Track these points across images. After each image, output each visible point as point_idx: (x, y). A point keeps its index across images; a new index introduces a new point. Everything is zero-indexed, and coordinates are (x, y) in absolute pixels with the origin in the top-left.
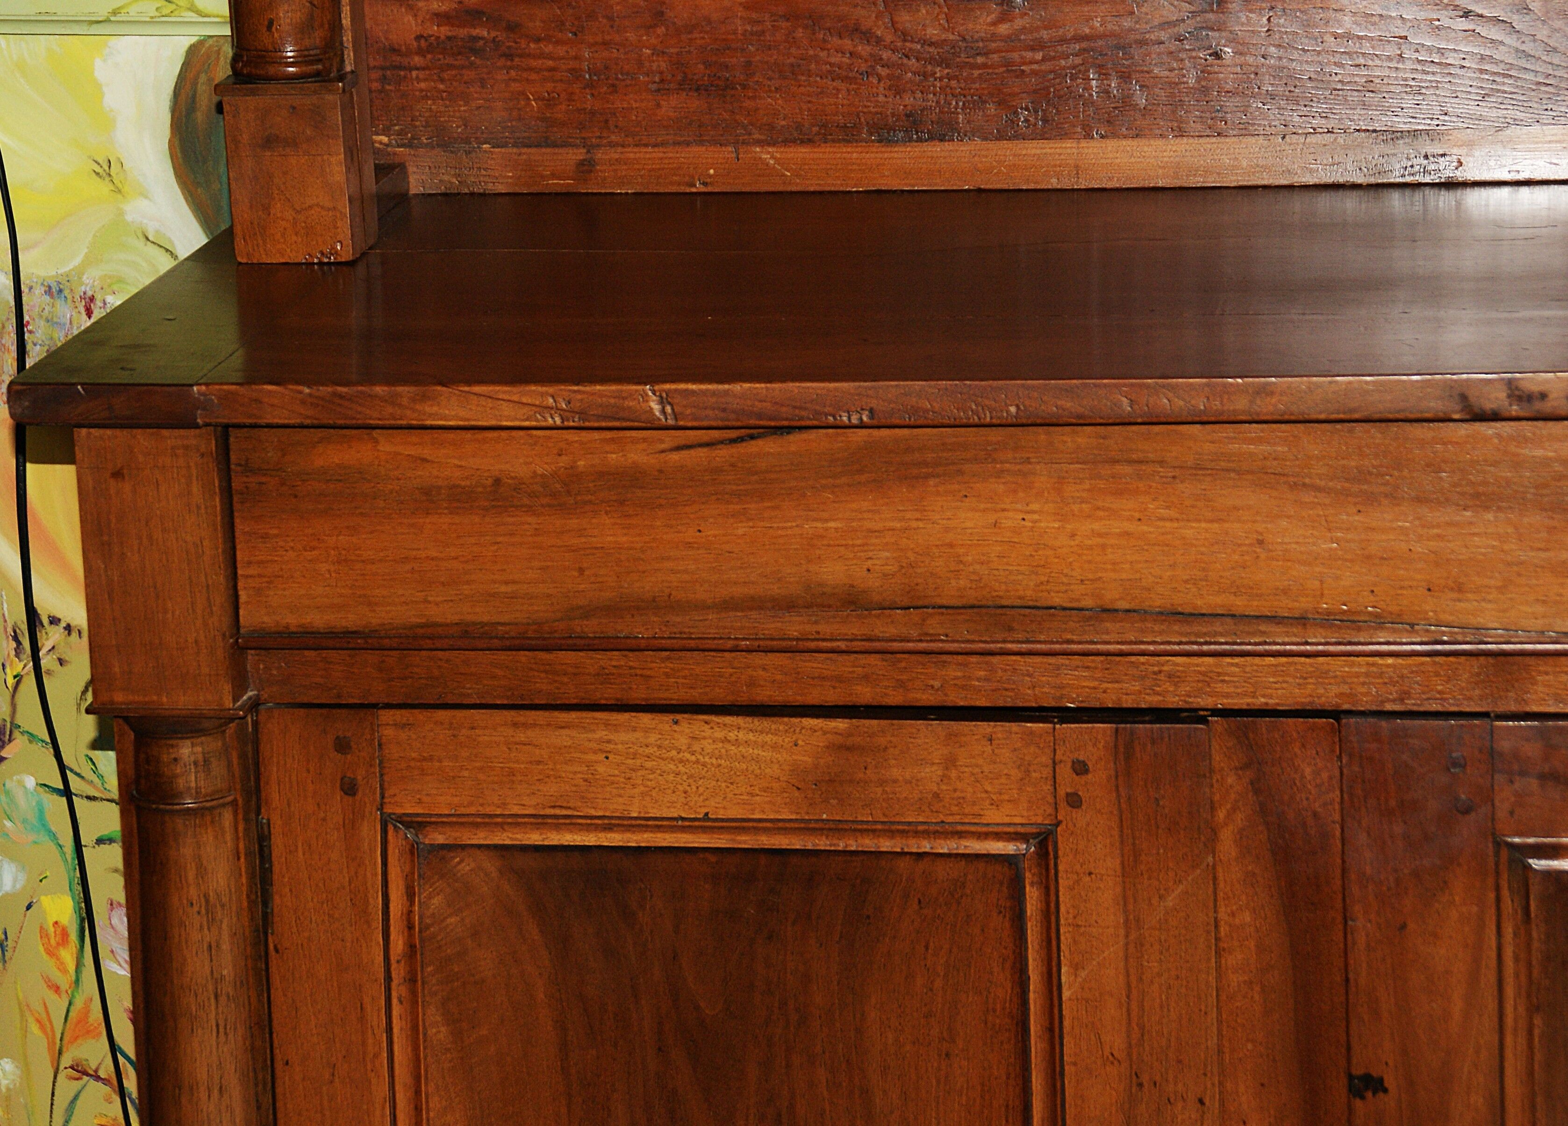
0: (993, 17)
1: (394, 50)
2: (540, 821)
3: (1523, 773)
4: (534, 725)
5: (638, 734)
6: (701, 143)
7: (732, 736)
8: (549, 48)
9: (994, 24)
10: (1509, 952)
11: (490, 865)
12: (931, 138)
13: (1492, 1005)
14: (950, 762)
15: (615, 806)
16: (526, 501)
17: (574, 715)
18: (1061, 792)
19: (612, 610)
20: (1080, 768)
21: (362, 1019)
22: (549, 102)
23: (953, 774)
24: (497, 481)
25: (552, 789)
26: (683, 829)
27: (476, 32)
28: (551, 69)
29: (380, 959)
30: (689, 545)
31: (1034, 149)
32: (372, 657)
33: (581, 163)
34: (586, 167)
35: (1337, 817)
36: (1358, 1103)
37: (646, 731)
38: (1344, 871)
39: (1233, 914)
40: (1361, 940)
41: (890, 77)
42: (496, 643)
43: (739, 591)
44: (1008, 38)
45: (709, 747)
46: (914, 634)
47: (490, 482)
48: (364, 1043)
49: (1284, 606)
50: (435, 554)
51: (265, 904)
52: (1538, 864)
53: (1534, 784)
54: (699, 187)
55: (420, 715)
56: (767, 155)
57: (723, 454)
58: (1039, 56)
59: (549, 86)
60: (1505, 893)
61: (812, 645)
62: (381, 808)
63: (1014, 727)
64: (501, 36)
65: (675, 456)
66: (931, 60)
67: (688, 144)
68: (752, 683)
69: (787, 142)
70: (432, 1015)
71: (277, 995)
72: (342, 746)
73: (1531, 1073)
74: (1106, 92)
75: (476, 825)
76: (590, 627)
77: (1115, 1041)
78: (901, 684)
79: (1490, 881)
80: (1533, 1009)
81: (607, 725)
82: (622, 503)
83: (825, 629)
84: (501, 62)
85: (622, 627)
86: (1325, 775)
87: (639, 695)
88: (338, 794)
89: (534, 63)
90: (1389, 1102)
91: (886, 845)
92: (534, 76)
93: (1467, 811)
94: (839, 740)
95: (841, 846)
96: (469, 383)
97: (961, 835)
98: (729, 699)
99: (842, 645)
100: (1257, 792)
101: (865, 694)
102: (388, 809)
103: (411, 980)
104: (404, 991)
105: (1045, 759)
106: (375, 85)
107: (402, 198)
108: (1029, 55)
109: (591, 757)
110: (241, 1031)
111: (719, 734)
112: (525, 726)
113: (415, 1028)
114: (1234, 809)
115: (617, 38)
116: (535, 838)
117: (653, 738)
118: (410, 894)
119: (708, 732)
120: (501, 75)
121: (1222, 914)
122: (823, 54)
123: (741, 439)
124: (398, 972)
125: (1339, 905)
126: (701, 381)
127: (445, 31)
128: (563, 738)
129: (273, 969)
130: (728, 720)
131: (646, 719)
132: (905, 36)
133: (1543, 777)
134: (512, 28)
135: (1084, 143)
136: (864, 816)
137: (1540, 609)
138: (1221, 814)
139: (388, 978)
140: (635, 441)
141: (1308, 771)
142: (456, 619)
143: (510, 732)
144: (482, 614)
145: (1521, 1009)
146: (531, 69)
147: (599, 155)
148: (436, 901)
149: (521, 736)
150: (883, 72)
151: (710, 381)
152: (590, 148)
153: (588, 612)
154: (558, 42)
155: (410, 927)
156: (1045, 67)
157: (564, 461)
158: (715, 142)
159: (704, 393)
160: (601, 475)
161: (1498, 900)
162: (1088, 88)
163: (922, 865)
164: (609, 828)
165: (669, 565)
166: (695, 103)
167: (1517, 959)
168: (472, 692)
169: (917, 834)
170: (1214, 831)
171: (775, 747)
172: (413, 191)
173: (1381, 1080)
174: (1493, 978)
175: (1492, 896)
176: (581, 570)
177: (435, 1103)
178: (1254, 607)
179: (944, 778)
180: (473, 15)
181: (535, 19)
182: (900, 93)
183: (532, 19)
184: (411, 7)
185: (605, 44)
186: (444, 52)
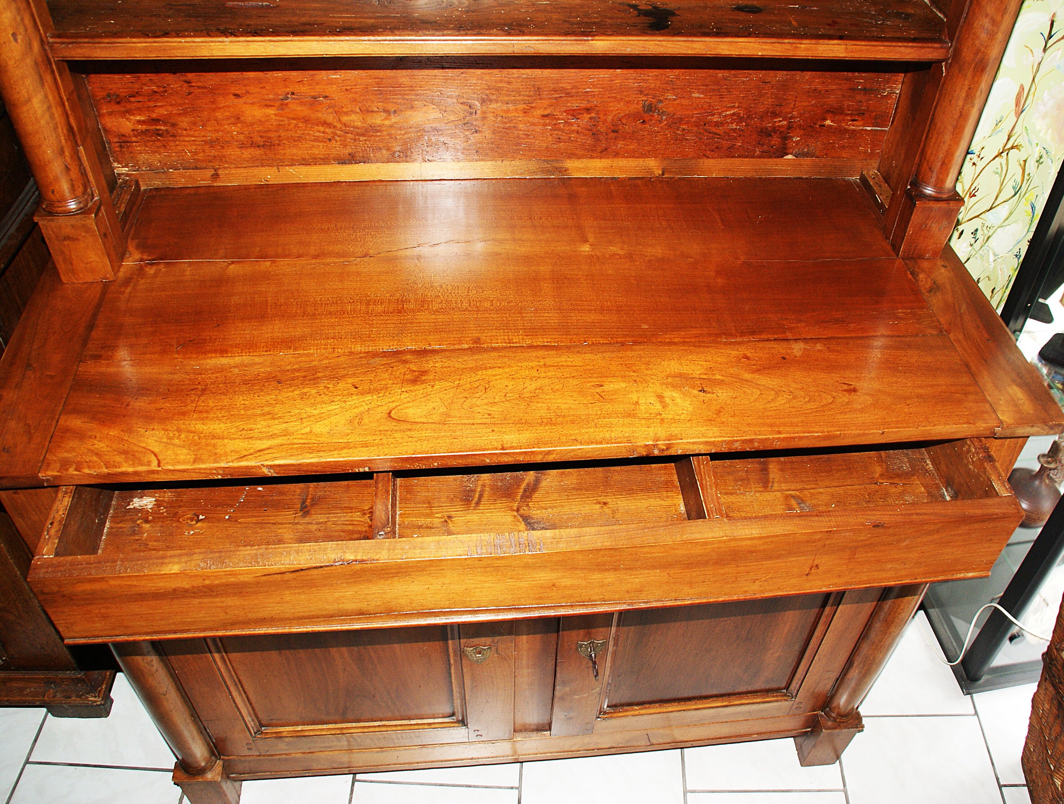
0: (383, 118)
1: (123, 136)
6: (263, 166)
8: (191, 133)
9: (384, 120)
12: (360, 162)
22: (195, 153)
27: (158, 127)
28: (194, 141)
31: (402, 166)
33: (213, 175)
34: (215, 176)
41: (340, 141)
44: (389, 125)
54: (264, 183)
56: (292, 170)
58: (403, 132)
59: (194, 147)
64: (169, 128)
66: (358, 134)
67: (258, 167)
69: (300, 165)
74: (431, 145)
84: (171, 139)
92: (186, 144)
106: (117, 149)
108: (398, 131)
115: (221, 128)
120: (172, 143)
122: (312, 132)
127: (144, 127)
132: (345, 125)
134: (174, 125)
135: (422, 163)
146: (185, 141)
147: (220, 172)
150: (338, 139)
152: (216, 169)
154: (196, 131)
156: (406, 136)
158: (269, 166)
162: (423, 143)
166: (258, 152)
172: (143, 189)
180: (156, 121)
181: (184, 122)
182: (345, 146)
183: (182, 122)
184: (127, 119)
185: (216, 131)
186: (145, 135)
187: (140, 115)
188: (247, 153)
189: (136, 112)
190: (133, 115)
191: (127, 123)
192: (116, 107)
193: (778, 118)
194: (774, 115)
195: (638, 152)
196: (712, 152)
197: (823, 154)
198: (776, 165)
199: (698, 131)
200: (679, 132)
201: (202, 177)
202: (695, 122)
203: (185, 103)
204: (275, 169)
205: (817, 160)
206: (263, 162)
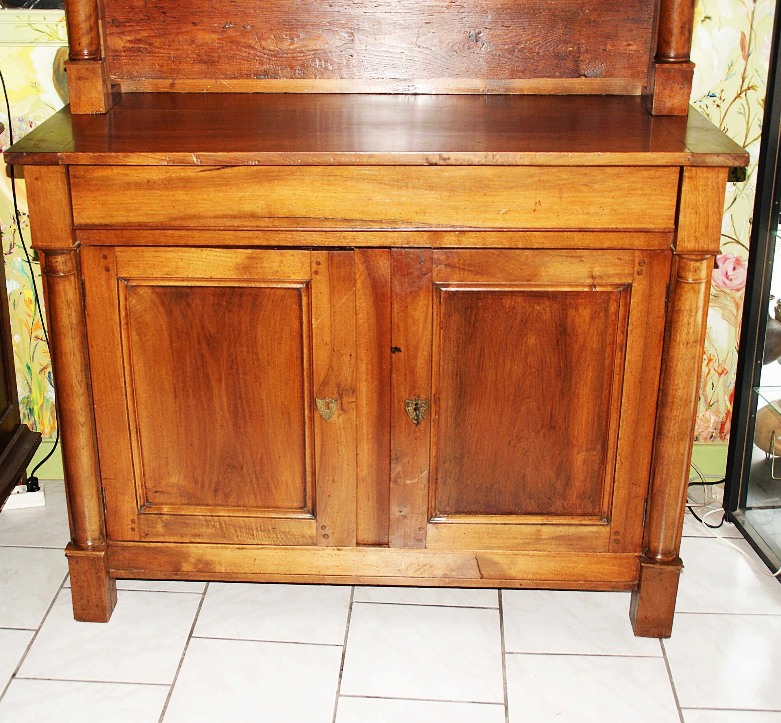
1: (116, 51)
2: (163, 279)
3: (440, 264)
4: (161, 251)
5: (191, 254)
6: (206, 78)
7: (218, 254)
8: (161, 51)
9: (289, 45)
10: (435, 313)
11: (149, 291)
12: (272, 78)
13: (430, 328)
14: (281, 262)
15: (184, 275)
16: (157, 186)
17: (172, 249)
18: (313, 270)
19: (184, 218)
20: (318, 263)
21: (113, 335)
22: (161, 66)
23: (282, 265)
24: (148, 181)
25: (166, 269)
26: (204, 281)
27: (140, 46)
28: (162, 57)
29: (118, 318)
30: (205, 199)
31: (301, 81)
32: (113, 232)
33: (171, 84)
34: (172, 85)
35: (389, 276)
36: (393, 355)
37: (193, 253)
38: (391, 292)
39: (360, 304)
40: (395, 310)
41: (260, 60)
42: (149, 228)
43: (219, 213)
44: (293, 50)
45: (212, 258)
46: (271, 225)
47: (146, 181)
48: (114, 342)
49: (376, 217)
50: (130, 202)
51: (84, 302)
52: (444, 289)
53: (443, 266)
54: (205, 91)
55: (128, 249)
56: (225, 82)
57: (215, 173)
58: (302, 55)
59: (161, 61)
60: (435, 297)
61: (241, 229)
62: (117, 275)
63: (299, 251)
64: (147, 47)
65: (201, 174)
67: (202, 78)
68: (224, 239)
69: (230, 78)
70: (133, 333)
71: (89, 327)
72: (105, 257)
73: (440, 345)
74: (321, 66)
75: (144, 280)
76: (177, 223)
77: (327, 339)
78: (267, 239)
79: (431, 294)
80: (441, 328)
81: (182, 251)
82: (185, 187)
83: (245, 224)
84: (148, 54)
85: (186, 223)
86: (386, 265)
87: (191, 243)
88: (104, 271)
89: (157, 55)
90: (402, 354)
91: (263, 285)
92: (157, 59)
93: (425, 275)
94: (249, 255)
95: (250, 286)
96: (140, 152)
97: (284, 282)
98: (217, 244)
99: (250, 229)
100: (367, 270)
101: (256, 242)
102: (119, 275)
103: (127, 324)
104: (125, 326)
105: (308, 261)
106: (111, 61)
107: (120, 94)
108: (299, 55)
109: (177, 260)
110: (79, 338)
111: (214, 254)
112: (158, 251)
113: (128, 337)
114: (361, 274)
115: (181, 48)
116: (162, 283)
117: (195, 255)
118: (126, 300)
119: (211, 253)
120: (148, 58)
121: (358, 304)
122: (240, 53)
123: (220, 169)
124: (123, 322)
125: (389, 300)
126: (208, 152)
127: (131, 45)
128: (169, 255)
129: (87, 320)
130: (217, 250)
131: (193, 249)
132: (264, 48)
133: (445, 265)
134: (150, 44)
135: (315, 80)
136: (256, 277)
137: (446, 219)
138: (357, 276)
139: (120, 323)
140: (189, 169)
141: (382, 263)
142: (137, 221)
143: (154, 253)
144: (145, 220)
145: (438, 329)
146: (156, 57)
147: (176, 81)
148: (133, 301)
149: (157, 255)
150: (257, 58)
151: (210, 152)
152: (174, 79)
153: (176, 219)
154: (164, 49)
155: (126, 309)
156: (304, 58)
157: (168, 175)
158: (210, 78)
159: (209, 155)
160: (179, 179)
161: (433, 299)
162: (316, 64)
163: (273, 291)
164: (183, 281)
165: (200, 205)
166: (204, 67)
167: (437, 315)
168: (142, 242)
169: (272, 282)
170: (355, 280)
171: (231, 257)
172: (123, 92)
173: (400, 349)
174: (431, 320)
175: (431, 298)
176: (174, 207)
177: (135, 358)
178: (368, 218)
179: (279, 266)
180: (139, 41)
181: (157, 42)
182: (263, 65)
183: (156, 42)
184: (121, 39)
185: (178, 49)
186: (131, 51)
187: (130, 36)
188: (197, 68)
189: (126, 34)
190: (125, 36)
191: (121, 41)
192: (116, 30)
193: (569, 45)
194: (566, 42)
195: (467, 74)
196: (522, 73)
197: (609, 74)
198: (573, 84)
199: (510, 57)
200: (496, 57)
201: (164, 85)
202: (507, 50)
203: (160, 29)
204: (214, 81)
205: (604, 79)
206: (206, 75)
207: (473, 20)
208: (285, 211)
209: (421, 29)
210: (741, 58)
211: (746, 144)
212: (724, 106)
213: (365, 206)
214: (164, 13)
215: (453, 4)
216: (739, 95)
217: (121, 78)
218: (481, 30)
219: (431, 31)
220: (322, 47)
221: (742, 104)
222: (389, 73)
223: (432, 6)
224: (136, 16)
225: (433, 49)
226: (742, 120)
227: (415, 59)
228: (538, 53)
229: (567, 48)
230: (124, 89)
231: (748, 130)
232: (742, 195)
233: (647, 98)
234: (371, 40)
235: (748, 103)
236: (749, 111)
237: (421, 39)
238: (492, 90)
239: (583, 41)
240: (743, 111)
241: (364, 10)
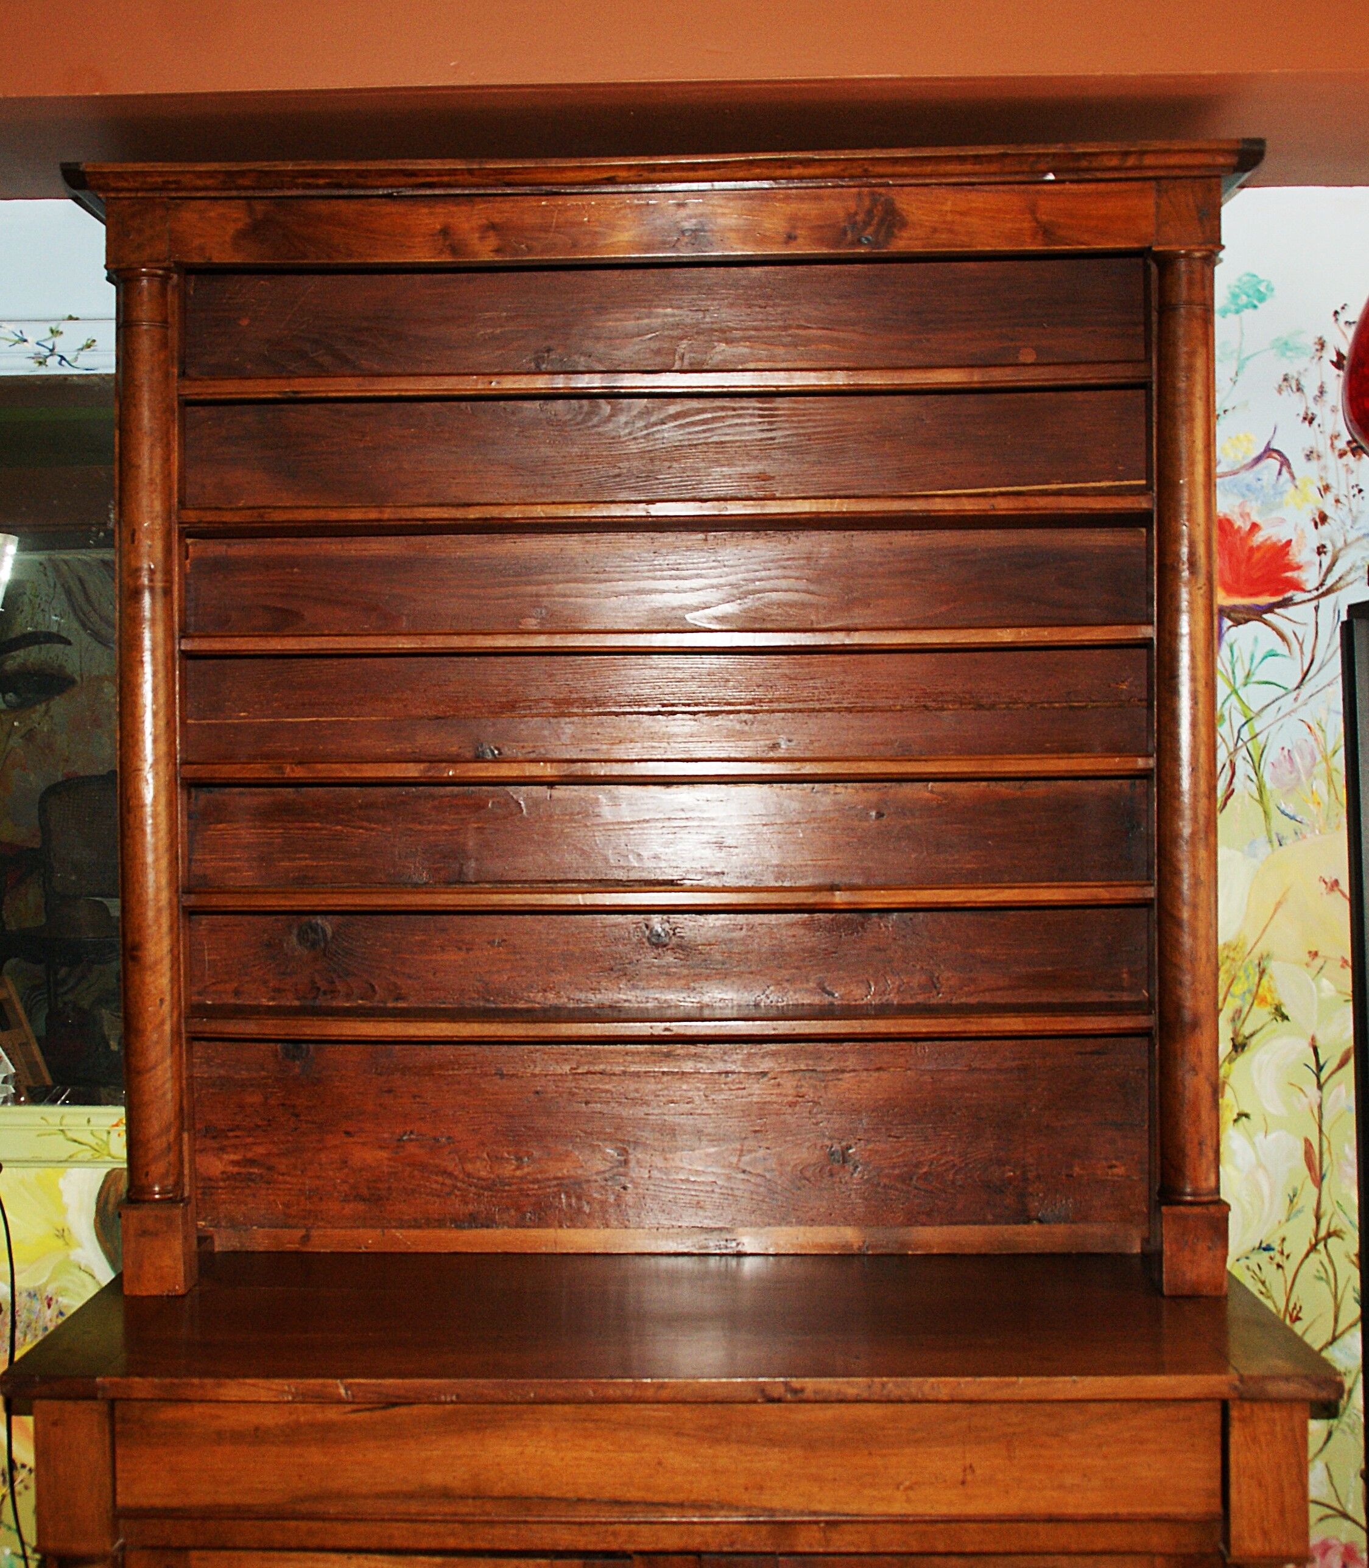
0: (514, 1167)
1: (210, 1179)
6: (365, 1227)
8: (288, 1179)
9: (514, 1170)
12: (482, 1226)
16: (272, 1439)
19: (316, 1498)
22: (287, 1205)
24: (257, 1429)
27: (252, 1170)
28: (290, 1189)
31: (534, 1232)
33: (303, 1237)
34: (306, 1239)
41: (462, 1195)
43: (384, 1488)
44: (521, 1178)
47: (252, 1428)
49: (671, 1498)
54: (363, 1249)
55: (213, 1553)
56: (398, 1233)
58: (536, 1187)
59: (288, 1198)
61: (424, 1517)
64: (265, 1172)
65: (352, 1417)
66: (482, 1188)
67: (358, 1227)
68: (391, 1537)
69: (409, 1227)
74: (570, 1205)
76: (304, 1507)
81: (312, 1559)
82: (322, 1440)
83: (431, 1509)
84: (263, 1185)
85: (322, 1508)
87: (329, 1543)
89: (282, 1186)
92: (281, 1193)
98: (378, 1546)
99: (440, 1517)
101: (451, 1543)
106: (200, 1196)
107: (212, 1254)
108: (531, 1186)
111: (372, 1564)
112: (268, 1559)
115: (324, 1174)
119: (366, 1563)
120: (264, 1192)
122: (428, 1184)
126: (367, 1377)
127: (236, 1169)
130: (377, 1557)
131: (332, 1555)
132: (469, 1175)
134: (270, 1168)
135: (559, 1231)
146: (279, 1189)
147: (313, 1232)
150: (457, 1192)
151: (372, 1377)
152: (308, 1229)
153: (303, 1499)
154: (294, 1175)
156: (540, 1192)
157: (293, 1418)
158: (372, 1227)
162: (561, 1203)
166: (361, 1207)
172: (217, 1249)
178: (657, 1498)
180: (250, 1162)
181: (282, 1165)
182: (466, 1203)
184: (219, 1158)
185: (318, 1177)
186: (235, 1179)
187: (235, 1153)
188: (349, 1209)
189: (229, 1149)
190: (227, 1153)
191: (218, 1163)
192: (209, 1143)
193: (1008, 1167)
194: (1001, 1163)
195: (829, 1219)
196: (929, 1217)
197: (1082, 1216)
198: (1019, 1234)
199: (904, 1188)
200: (879, 1189)
201: (290, 1239)
202: (898, 1176)
203: (288, 1141)
204: (379, 1231)
205: (1074, 1226)
206: (365, 1222)
207: (837, 1126)
208: (504, 1484)
209: (746, 1143)
210: (1309, 1181)
211: (1337, 1333)
212: (1290, 1267)
213: (651, 1476)
214: (297, 1116)
215: (800, 1099)
216: (1313, 1248)
217: (215, 1226)
218: (852, 1142)
219: (764, 1144)
220: (572, 1173)
221: (1321, 1263)
222: (690, 1219)
223: (765, 1103)
224: (248, 1120)
225: (768, 1175)
226: (1324, 1291)
227: (736, 1192)
228: (953, 1182)
229: (1004, 1172)
230: (220, 1244)
231: (1337, 1308)
232: (1341, 1426)
233: (1152, 1259)
234: (658, 1161)
235: (1331, 1262)
236: (1335, 1274)
237: (746, 1158)
238: (874, 1247)
239: (1031, 1160)
240: (1323, 1275)
241: (645, 1109)
